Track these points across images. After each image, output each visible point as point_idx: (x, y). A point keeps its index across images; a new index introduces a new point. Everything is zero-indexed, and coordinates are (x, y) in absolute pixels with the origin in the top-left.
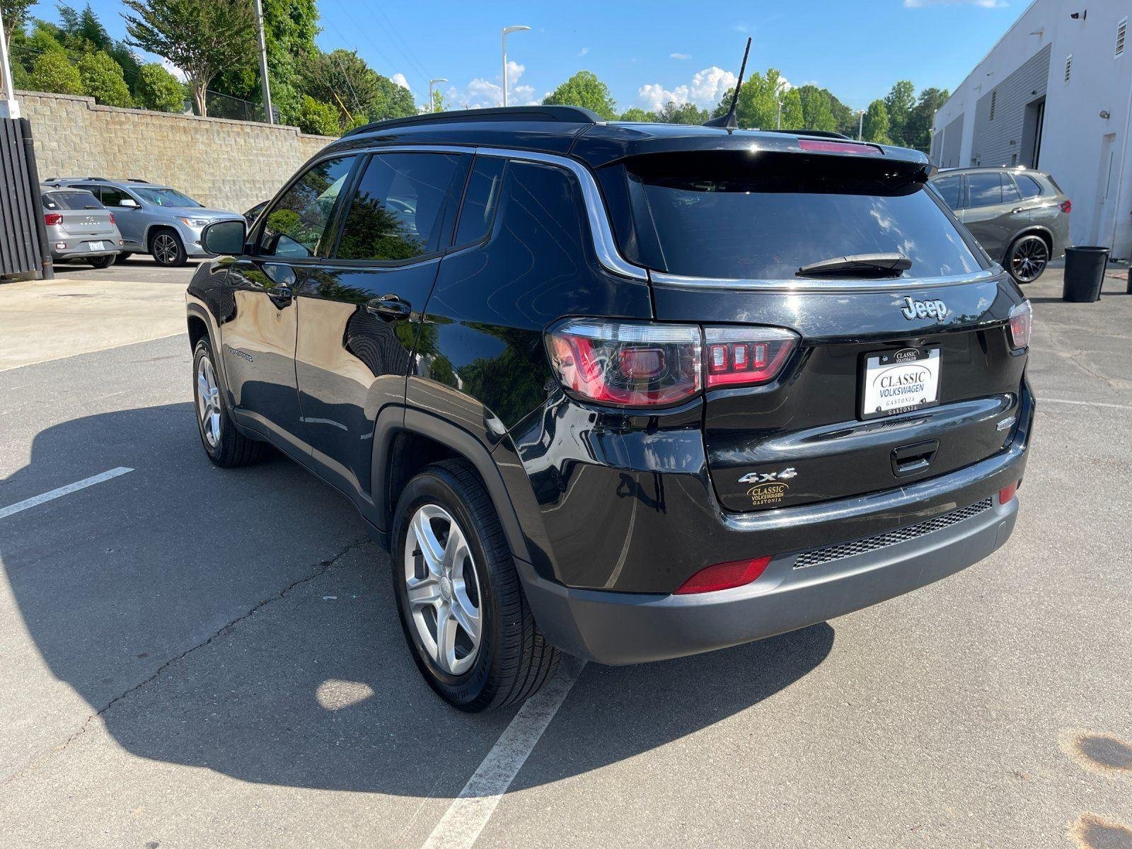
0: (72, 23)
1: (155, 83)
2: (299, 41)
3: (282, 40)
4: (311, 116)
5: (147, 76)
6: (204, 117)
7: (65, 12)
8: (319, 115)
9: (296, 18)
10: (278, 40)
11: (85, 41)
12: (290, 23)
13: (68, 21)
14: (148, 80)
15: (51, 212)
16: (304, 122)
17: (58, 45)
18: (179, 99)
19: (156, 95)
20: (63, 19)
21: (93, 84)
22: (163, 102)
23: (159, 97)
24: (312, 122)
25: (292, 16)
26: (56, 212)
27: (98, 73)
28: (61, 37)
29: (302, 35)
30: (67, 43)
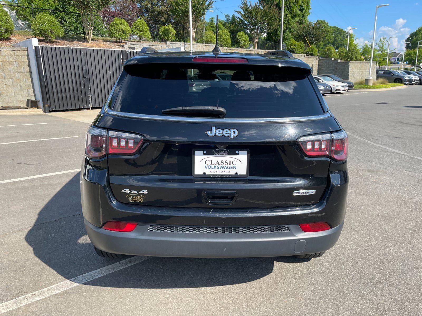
0: (228, 20)
1: (240, 39)
2: (302, 18)
3: (295, 19)
4: (293, 47)
5: (238, 36)
6: (256, 49)
7: (227, 16)
8: (296, 46)
9: (301, 10)
10: (293, 19)
11: (231, 25)
12: (299, 12)
13: (227, 19)
14: (238, 38)
15: (192, 83)
16: (290, 49)
17: (223, 27)
18: (247, 44)
19: (240, 43)
20: (226, 18)
21: (220, 40)
22: (242, 45)
23: (241, 43)
24: (293, 49)
25: (300, 10)
26: (194, 83)
27: (222, 36)
28: (224, 25)
29: (303, 16)
30: (225, 26)
